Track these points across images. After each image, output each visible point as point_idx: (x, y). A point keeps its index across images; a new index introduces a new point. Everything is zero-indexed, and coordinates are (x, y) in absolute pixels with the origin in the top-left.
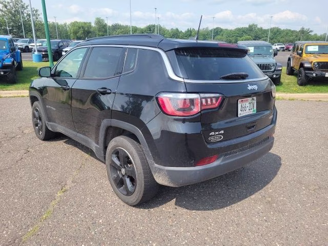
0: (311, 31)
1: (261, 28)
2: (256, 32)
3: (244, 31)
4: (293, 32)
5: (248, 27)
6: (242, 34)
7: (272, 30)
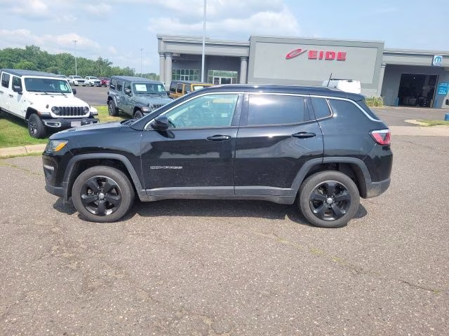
0: (111, 63)
1: (46, 53)
2: (39, 57)
3: (19, 55)
4: (89, 62)
5: (24, 48)
6: (18, 58)
7: (61, 57)
